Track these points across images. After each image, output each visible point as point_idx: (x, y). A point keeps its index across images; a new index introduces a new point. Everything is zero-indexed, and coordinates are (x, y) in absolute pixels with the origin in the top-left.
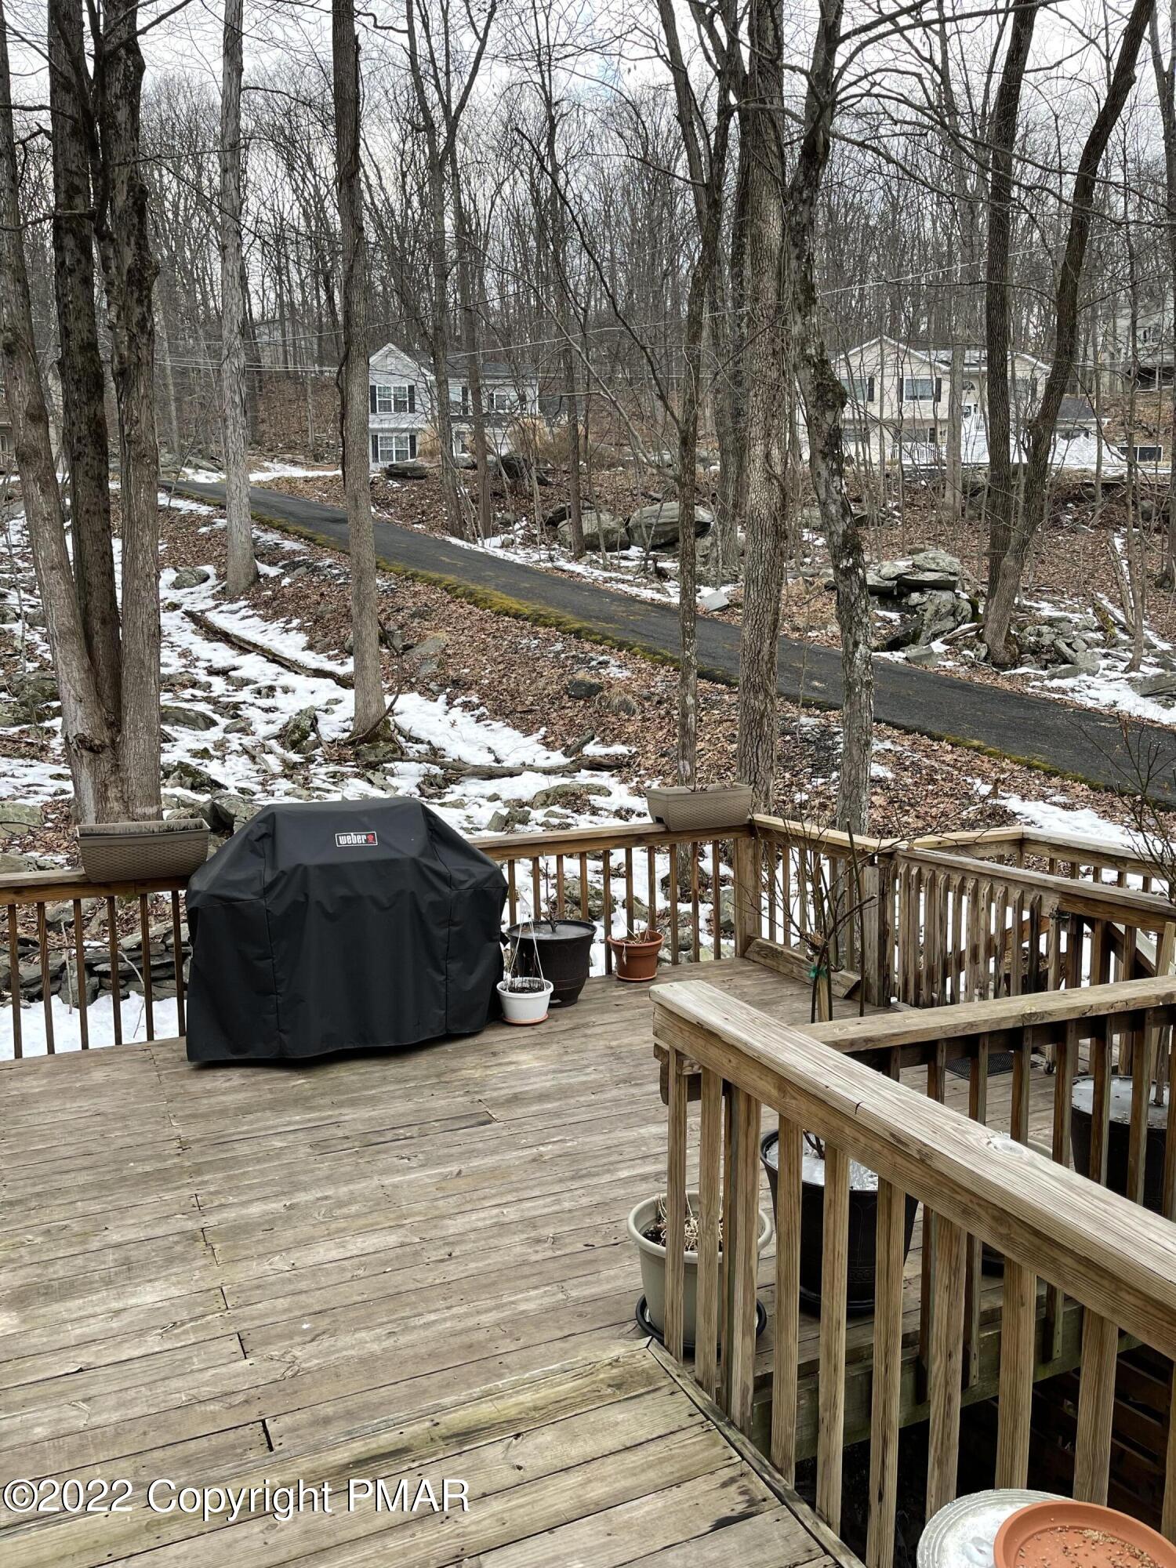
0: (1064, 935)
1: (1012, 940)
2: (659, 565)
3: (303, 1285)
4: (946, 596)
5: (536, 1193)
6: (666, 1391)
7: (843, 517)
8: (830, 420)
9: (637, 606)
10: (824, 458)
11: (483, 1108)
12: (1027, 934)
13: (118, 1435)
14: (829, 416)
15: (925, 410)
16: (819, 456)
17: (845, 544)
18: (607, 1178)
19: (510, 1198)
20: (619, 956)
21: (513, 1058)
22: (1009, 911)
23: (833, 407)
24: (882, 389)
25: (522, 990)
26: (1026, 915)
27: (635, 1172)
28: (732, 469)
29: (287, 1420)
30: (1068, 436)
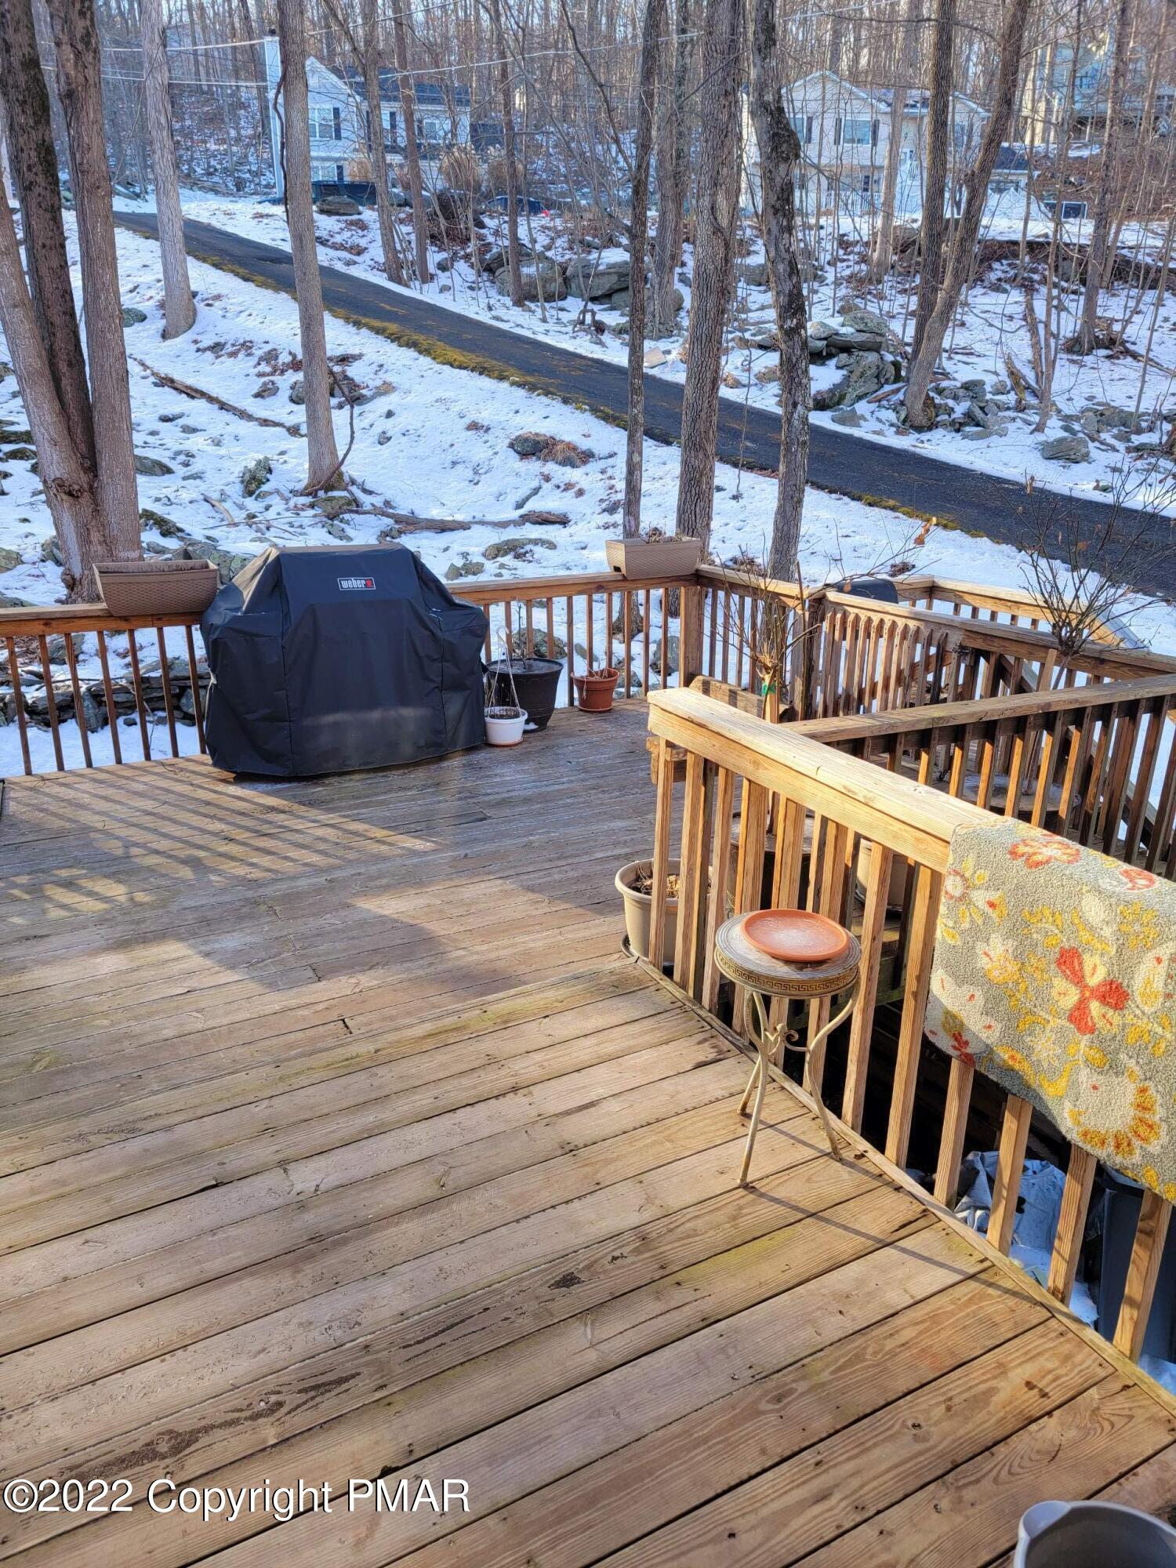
0: (963, 666)
1: (920, 670)
2: (597, 318)
3: (354, 933)
4: (871, 358)
5: (530, 869)
6: (653, 988)
7: (790, 276)
8: (783, 173)
9: (578, 361)
10: (775, 214)
11: (477, 809)
12: (932, 667)
13: (230, 1032)
14: (783, 167)
15: (862, 155)
16: (770, 211)
17: (790, 303)
18: (586, 858)
19: (511, 872)
20: (580, 690)
21: (498, 771)
22: (919, 647)
23: (787, 159)
24: (822, 131)
25: (502, 717)
26: (933, 650)
27: (609, 853)
28: (671, 216)
29: (359, 1019)
30: (1000, 190)
